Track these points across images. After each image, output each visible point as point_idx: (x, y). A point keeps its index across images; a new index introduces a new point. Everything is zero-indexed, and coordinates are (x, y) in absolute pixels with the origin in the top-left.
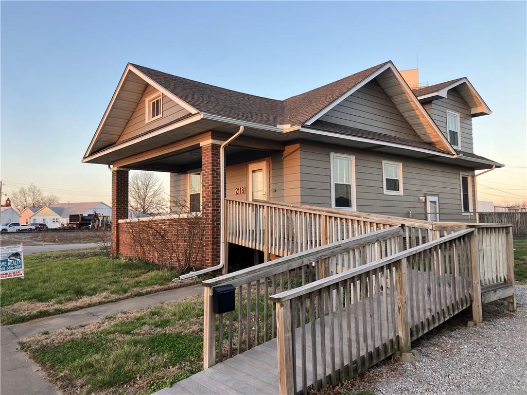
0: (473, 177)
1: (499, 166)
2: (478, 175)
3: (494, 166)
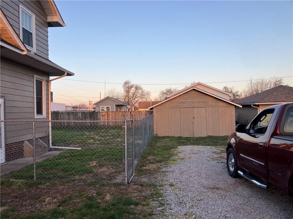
0: (48, 82)
1: (69, 74)
2: (52, 80)
3: (66, 74)
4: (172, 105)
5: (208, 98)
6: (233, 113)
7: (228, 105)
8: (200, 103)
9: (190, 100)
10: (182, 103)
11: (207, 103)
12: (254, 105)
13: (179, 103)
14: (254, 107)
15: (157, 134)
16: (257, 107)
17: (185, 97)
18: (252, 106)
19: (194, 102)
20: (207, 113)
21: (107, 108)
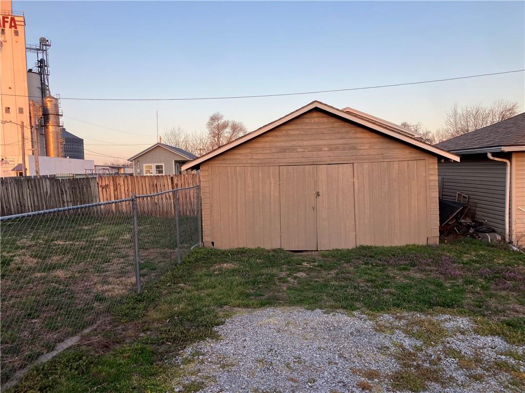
4: (254, 157)
5: (359, 135)
6: (431, 178)
7: (418, 155)
8: (337, 148)
9: (305, 143)
10: (283, 150)
11: (355, 148)
12: (494, 154)
13: (274, 151)
14: (496, 159)
15: (213, 243)
16: (505, 160)
17: (292, 133)
18: (490, 156)
19: (318, 149)
20: (356, 181)
21: (158, 167)
